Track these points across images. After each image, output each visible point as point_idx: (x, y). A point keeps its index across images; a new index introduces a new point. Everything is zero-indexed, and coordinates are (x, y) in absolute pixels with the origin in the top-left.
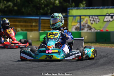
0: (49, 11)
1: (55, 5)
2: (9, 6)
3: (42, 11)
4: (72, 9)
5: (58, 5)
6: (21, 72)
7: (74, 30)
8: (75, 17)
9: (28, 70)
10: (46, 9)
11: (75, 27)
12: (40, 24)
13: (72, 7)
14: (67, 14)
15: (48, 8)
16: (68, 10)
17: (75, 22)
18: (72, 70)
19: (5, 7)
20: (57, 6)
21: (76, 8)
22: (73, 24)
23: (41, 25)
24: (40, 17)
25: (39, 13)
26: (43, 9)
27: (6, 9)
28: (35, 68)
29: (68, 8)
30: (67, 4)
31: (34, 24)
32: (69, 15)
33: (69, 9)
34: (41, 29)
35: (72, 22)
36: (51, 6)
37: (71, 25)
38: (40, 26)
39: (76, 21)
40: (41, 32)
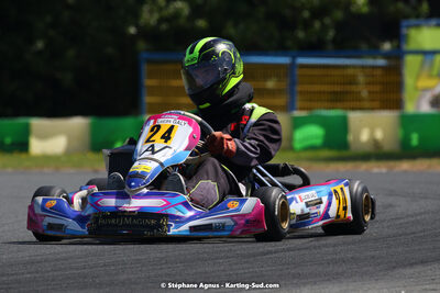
0: (331, 34)
1: (353, 9)
2: (177, 15)
3: (301, 34)
4: (417, 26)
5: (365, 10)
6: (222, 268)
7: (425, 108)
8: (429, 57)
9: (247, 262)
10: (317, 25)
11: (428, 96)
12: (293, 84)
13: (418, 17)
14: (399, 47)
15: (327, 21)
16: (404, 31)
17: (430, 76)
18: (416, 263)
19: (161, 20)
20: (359, 17)
21: (434, 22)
22: (424, 83)
23: (298, 88)
24: (294, 58)
25: (289, 43)
26: (307, 25)
27: (164, 27)
28: (275, 252)
29: (404, 23)
30: (401, 5)
31: (271, 84)
32: (406, 47)
33: (409, 27)
34: (298, 104)
35: (418, 77)
36: (339, 15)
37: (416, 89)
38: (292, 93)
39: (435, 72)
40: (297, 113)
